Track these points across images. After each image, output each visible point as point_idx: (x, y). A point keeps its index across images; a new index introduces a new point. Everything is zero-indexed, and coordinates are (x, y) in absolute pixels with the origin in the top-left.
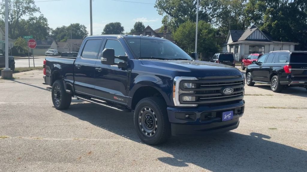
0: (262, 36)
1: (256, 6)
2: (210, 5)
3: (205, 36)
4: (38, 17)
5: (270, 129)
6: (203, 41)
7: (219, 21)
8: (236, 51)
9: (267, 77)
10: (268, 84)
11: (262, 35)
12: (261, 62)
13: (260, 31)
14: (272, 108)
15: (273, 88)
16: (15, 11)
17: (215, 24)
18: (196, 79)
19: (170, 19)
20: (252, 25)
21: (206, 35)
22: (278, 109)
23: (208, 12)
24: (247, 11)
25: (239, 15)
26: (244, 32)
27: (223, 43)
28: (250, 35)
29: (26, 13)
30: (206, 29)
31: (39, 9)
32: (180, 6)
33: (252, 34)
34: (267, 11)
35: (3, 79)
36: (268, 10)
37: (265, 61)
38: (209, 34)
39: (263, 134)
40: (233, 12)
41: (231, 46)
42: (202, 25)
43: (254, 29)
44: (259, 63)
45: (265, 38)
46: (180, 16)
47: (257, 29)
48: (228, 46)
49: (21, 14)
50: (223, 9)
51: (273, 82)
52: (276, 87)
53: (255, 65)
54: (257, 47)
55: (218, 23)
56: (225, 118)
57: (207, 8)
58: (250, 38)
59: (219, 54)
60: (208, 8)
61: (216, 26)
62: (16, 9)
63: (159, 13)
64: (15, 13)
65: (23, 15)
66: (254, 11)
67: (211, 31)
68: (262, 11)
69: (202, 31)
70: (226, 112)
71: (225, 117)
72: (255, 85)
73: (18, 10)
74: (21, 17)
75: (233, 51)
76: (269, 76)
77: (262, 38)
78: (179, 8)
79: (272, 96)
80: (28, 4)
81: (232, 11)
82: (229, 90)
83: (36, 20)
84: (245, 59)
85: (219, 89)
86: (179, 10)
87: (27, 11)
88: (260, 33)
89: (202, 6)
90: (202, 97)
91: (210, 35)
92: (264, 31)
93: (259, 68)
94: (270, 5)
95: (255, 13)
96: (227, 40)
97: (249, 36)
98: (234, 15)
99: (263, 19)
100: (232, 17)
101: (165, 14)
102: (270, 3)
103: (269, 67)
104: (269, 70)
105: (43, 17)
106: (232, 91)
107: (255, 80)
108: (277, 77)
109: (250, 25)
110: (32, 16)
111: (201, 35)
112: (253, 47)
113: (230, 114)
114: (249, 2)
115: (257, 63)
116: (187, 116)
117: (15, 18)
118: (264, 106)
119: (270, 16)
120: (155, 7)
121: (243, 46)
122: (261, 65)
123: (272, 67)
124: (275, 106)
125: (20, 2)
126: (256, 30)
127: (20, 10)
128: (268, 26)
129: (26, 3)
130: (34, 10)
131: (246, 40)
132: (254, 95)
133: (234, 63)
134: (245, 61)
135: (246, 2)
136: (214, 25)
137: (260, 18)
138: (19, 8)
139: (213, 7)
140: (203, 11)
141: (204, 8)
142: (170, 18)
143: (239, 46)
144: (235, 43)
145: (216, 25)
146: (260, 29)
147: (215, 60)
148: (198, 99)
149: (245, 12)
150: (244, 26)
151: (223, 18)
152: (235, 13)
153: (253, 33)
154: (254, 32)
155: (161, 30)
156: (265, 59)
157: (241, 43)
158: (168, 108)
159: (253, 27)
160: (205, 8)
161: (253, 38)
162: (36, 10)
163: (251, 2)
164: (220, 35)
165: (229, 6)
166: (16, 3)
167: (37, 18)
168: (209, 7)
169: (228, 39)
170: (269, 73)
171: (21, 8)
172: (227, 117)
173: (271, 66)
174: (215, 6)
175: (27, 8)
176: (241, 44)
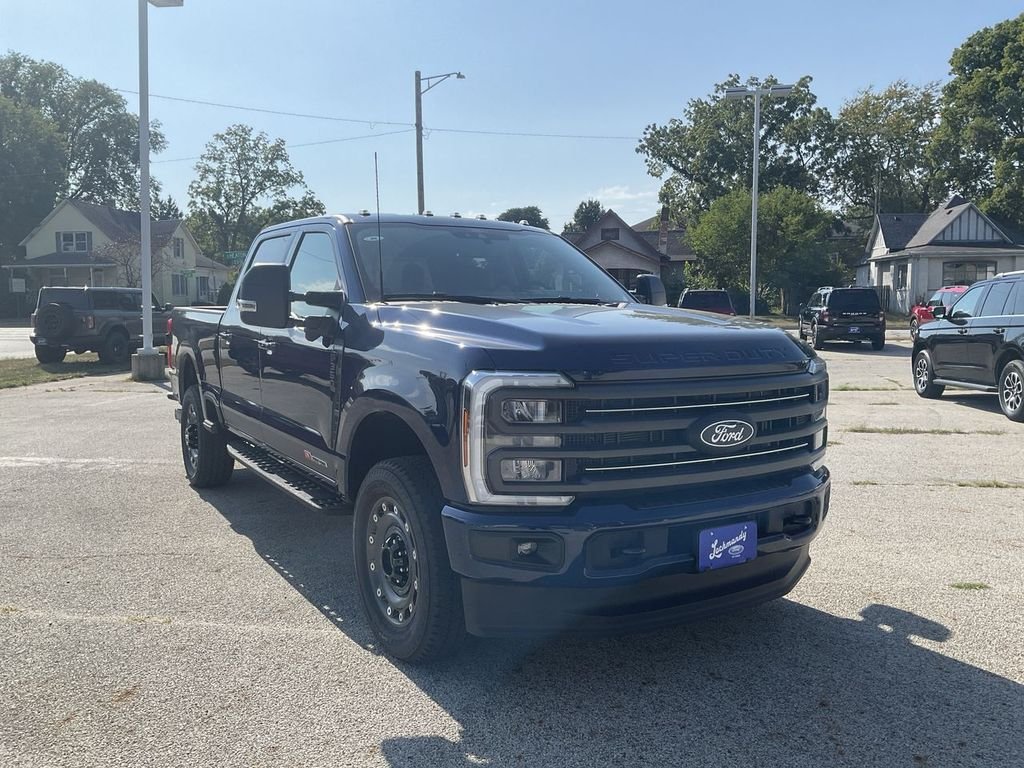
0: (989, 231)
1: (967, 134)
2: (813, 138)
3: (793, 234)
4: (298, 199)
5: (959, 587)
6: (788, 251)
7: (844, 188)
8: (900, 283)
9: (985, 366)
10: (989, 390)
11: (988, 228)
12: (965, 312)
13: (978, 215)
14: (989, 486)
15: (1009, 407)
16: (235, 185)
17: (831, 197)
18: (564, 382)
19: (685, 188)
20: (951, 194)
21: (797, 232)
22: (1014, 490)
23: (808, 161)
24: (934, 153)
25: (910, 164)
26: (925, 218)
27: (858, 255)
28: (947, 227)
29: (267, 191)
30: (797, 212)
31: (302, 177)
32: (716, 145)
33: (952, 224)
34: (1004, 147)
35: (135, 381)
36: (1008, 144)
37: (977, 307)
38: (808, 229)
39: (918, 613)
40: (890, 157)
41: (883, 264)
42: (783, 202)
43: (958, 210)
44: (957, 315)
45: (996, 238)
46: (713, 175)
47: (970, 208)
48: (873, 264)
49: (253, 194)
50: (856, 147)
51: (1009, 385)
52: (1018, 401)
53: (945, 323)
54: (969, 268)
55: (840, 193)
56: (716, 553)
57: (802, 149)
58: (948, 238)
59: (831, 289)
60: (806, 148)
61: (833, 203)
62: (238, 180)
63: (649, 172)
64: (236, 190)
65: (258, 195)
66: (958, 151)
67: (813, 218)
68: (986, 150)
69: (785, 219)
70: (719, 529)
71: (712, 550)
72: (945, 393)
73: (245, 181)
74: (253, 200)
75: (888, 280)
76: (991, 361)
77: (989, 238)
78: (712, 151)
79: (1001, 437)
80: (272, 162)
81: (884, 152)
82: (729, 430)
83: (294, 210)
84: (922, 306)
85: (683, 424)
86: (712, 159)
87: (268, 184)
88: (981, 222)
89: (786, 141)
90: (596, 463)
91: (812, 233)
92: (994, 215)
93: (955, 332)
94: (1014, 128)
95: (962, 156)
96: (869, 244)
97: (943, 231)
98: (892, 166)
99: (993, 176)
100: (885, 172)
101: (669, 173)
102: (1015, 123)
103: (991, 331)
104: (994, 340)
105: (311, 199)
106: (745, 435)
107: (943, 378)
108: (1021, 367)
109: (947, 195)
110: (282, 199)
111: (779, 232)
112: (957, 266)
113: (743, 536)
114: (942, 123)
115: (949, 318)
116: (525, 547)
117: (236, 204)
118: (959, 477)
119: (1016, 164)
120: (637, 151)
121: (924, 263)
122: (965, 322)
123: (1003, 331)
124: (1002, 480)
125: (249, 159)
126: (965, 211)
127: (249, 181)
128: (1009, 195)
129: (266, 161)
130: (288, 179)
131: (933, 243)
132: (933, 432)
133: (881, 319)
134: (920, 312)
135: (931, 123)
136: (825, 200)
137: (980, 172)
138: (245, 178)
139: (823, 144)
140: (791, 157)
141: (793, 148)
142: (685, 182)
143: (910, 266)
144: (896, 254)
145: (834, 200)
146: (983, 208)
147: (816, 311)
148: (574, 475)
149: (928, 155)
150: (926, 199)
151: (856, 178)
152: (897, 159)
153: (955, 220)
154: (960, 217)
155: (655, 223)
156: (979, 301)
157: (916, 255)
158: (447, 511)
159: (956, 202)
160: (798, 148)
161: (956, 238)
162: (294, 180)
163: (948, 121)
164: (849, 230)
165: (875, 137)
166: (239, 163)
167: (295, 203)
168: (811, 144)
169: (873, 243)
170: (994, 352)
171: (252, 177)
172: (725, 552)
173: (999, 327)
174: (830, 139)
175: (268, 175)
176: (916, 257)
